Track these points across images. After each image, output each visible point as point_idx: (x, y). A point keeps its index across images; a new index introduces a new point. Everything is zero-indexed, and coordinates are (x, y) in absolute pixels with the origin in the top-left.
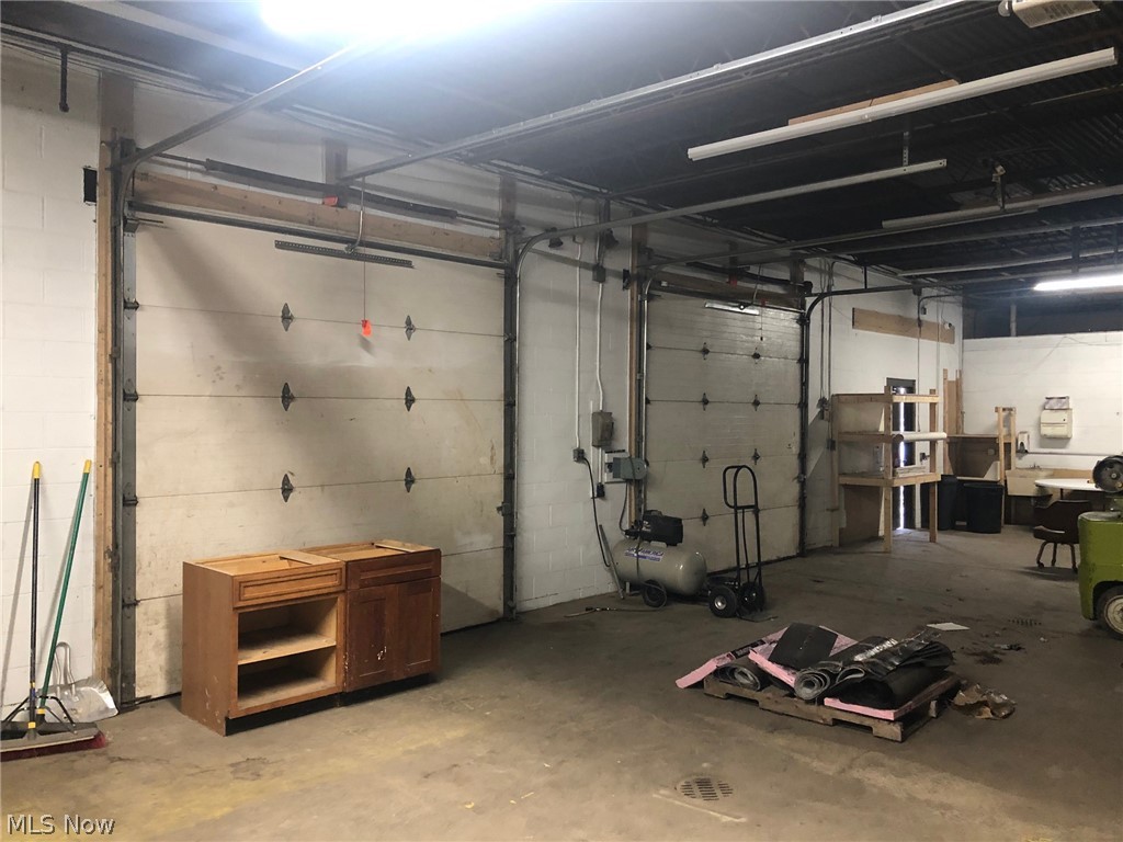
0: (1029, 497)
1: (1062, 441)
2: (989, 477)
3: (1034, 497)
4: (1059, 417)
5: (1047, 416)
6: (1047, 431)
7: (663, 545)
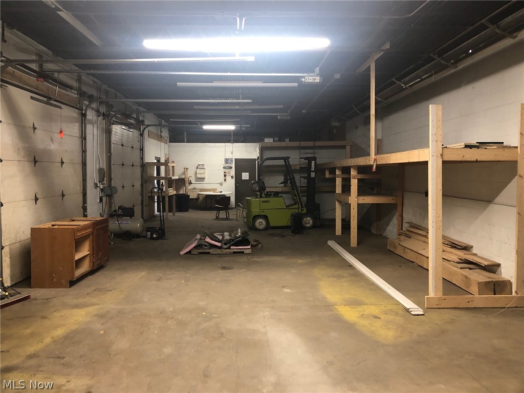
0: (193, 199)
1: (203, 179)
2: (180, 193)
3: (195, 199)
4: (202, 171)
5: (198, 171)
6: (198, 176)
7: (129, 218)
